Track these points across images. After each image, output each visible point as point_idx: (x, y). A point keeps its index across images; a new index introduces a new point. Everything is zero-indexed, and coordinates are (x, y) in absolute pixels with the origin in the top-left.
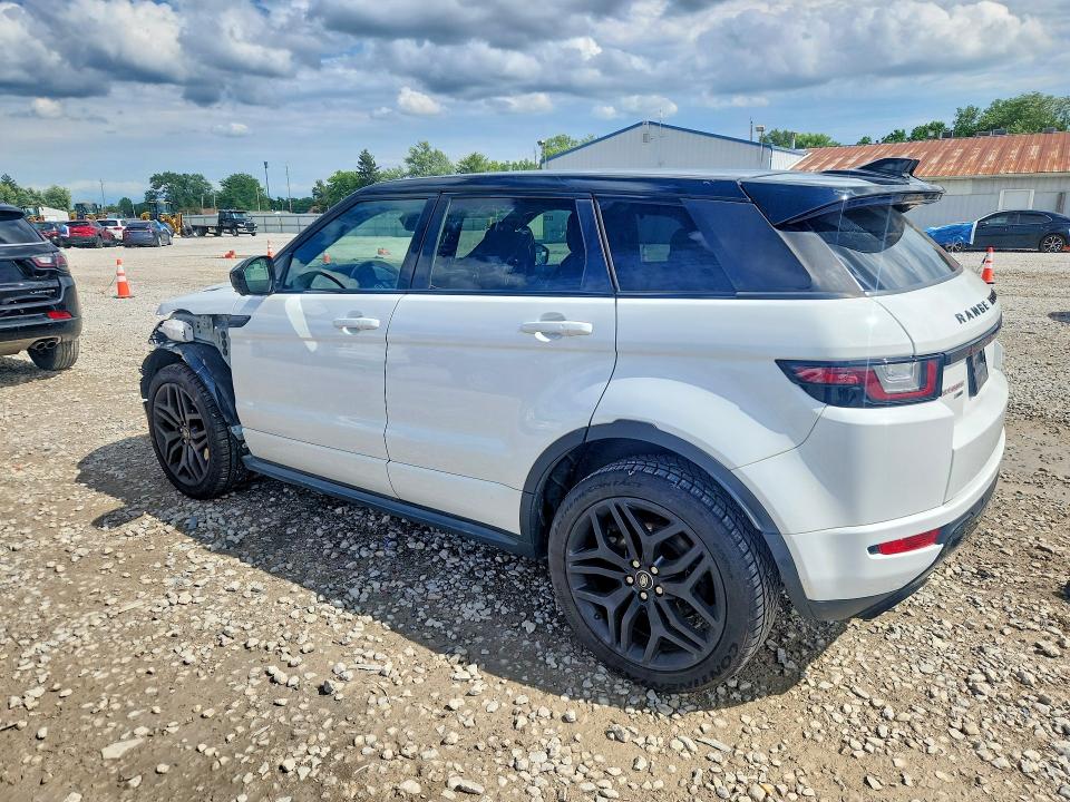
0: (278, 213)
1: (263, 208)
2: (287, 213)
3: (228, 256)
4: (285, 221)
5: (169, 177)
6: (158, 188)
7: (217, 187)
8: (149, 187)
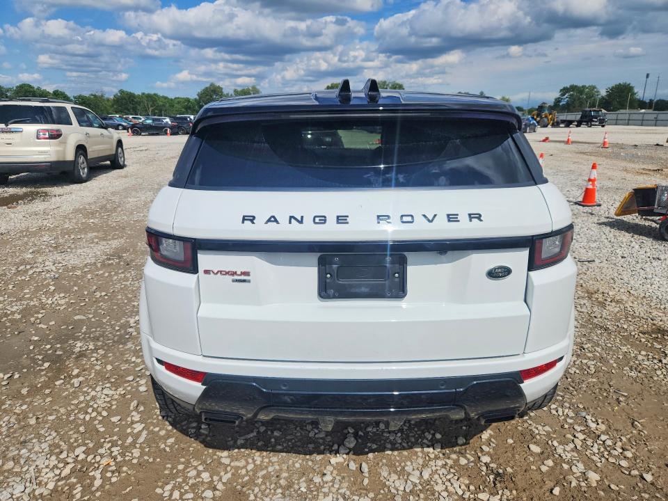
0: (643, 111)
1: (632, 107)
2: (651, 111)
3: (544, 141)
4: (646, 117)
5: (573, 88)
6: (564, 95)
7: (603, 93)
8: (557, 95)
